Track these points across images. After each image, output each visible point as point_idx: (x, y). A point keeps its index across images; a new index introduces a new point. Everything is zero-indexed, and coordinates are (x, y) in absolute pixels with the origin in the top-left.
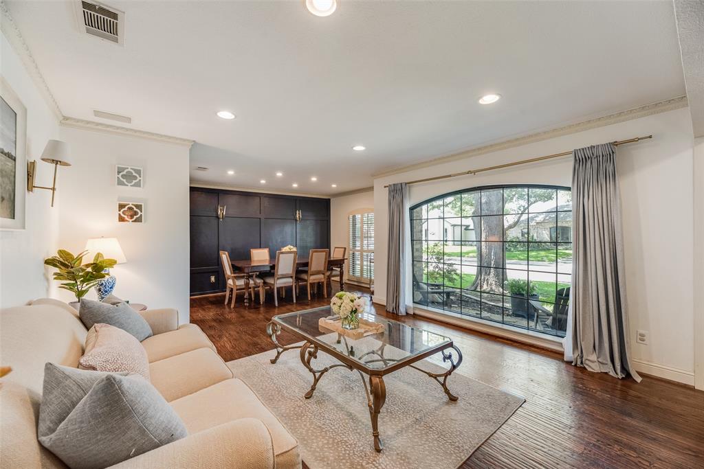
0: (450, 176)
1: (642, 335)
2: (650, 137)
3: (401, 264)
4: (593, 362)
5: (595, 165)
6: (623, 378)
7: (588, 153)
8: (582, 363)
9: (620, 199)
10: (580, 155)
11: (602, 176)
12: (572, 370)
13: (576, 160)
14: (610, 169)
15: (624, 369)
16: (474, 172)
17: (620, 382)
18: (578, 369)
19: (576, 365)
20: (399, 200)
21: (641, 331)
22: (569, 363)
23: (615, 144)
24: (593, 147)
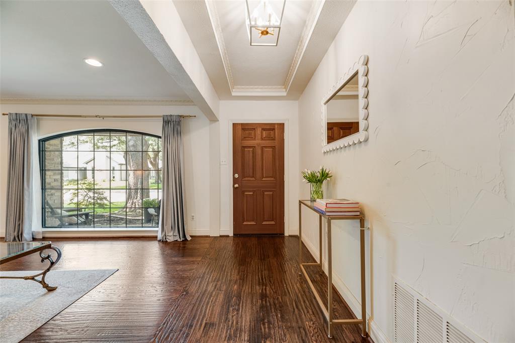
0: (80, 116)
1: (193, 216)
2: (195, 116)
3: (26, 192)
4: (170, 236)
5: (172, 126)
6: (183, 240)
7: (169, 119)
8: (166, 239)
9: (183, 146)
10: (166, 119)
11: (176, 132)
12: (161, 244)
13: (164, 121)
14: (179, 129)
15: (184, 236)
16: (103, 117)
17: (181, 243)
18: (164, 242)
19: (163, 241)
20: (24, 130)
21: (192, 215)
22: (160, 241)
23: (181, 116)
24: (171, 116)
